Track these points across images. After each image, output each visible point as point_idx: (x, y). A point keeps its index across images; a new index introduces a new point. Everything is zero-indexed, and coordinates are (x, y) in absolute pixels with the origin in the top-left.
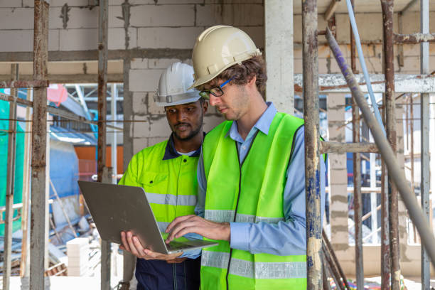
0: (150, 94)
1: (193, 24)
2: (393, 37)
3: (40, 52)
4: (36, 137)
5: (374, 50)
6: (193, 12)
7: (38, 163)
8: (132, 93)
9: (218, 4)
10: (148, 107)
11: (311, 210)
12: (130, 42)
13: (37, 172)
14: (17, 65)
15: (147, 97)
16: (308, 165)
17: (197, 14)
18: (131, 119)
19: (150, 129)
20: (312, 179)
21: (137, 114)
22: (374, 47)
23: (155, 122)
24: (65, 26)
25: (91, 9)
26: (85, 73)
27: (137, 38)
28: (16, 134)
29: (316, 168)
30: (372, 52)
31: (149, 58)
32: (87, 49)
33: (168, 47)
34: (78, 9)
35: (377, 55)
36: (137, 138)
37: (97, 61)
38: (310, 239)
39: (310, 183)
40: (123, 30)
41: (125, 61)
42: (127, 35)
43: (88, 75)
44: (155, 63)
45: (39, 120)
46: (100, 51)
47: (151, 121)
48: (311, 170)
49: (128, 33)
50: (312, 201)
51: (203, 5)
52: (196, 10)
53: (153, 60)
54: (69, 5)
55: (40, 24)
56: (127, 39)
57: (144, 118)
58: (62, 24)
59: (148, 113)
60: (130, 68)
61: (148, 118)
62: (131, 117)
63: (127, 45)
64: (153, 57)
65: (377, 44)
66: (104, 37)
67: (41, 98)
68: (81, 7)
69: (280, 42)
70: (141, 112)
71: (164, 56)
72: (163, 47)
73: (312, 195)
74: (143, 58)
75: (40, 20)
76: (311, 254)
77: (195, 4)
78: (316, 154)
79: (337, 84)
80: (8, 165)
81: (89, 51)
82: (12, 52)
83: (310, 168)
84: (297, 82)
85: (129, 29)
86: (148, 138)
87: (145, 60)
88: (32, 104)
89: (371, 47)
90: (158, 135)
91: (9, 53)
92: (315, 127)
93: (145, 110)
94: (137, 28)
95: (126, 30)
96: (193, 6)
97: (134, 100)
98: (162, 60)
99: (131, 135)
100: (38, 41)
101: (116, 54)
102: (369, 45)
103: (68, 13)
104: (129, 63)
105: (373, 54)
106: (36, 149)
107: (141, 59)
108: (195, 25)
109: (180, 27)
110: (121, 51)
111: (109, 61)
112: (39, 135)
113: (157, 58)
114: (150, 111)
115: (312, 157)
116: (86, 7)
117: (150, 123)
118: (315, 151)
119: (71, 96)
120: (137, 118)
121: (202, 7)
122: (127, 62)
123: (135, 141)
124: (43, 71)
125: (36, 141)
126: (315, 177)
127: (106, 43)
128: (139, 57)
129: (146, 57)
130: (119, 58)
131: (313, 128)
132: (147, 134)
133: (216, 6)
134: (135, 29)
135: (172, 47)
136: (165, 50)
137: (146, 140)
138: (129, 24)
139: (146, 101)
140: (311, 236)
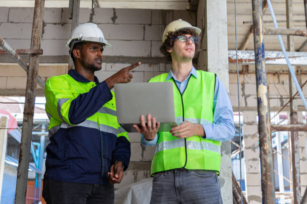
1: (142, 39)
3: (37, 29)
5: (279, 78)
6: (143, 30)
7: (29, 111)
9: (162, 25)
11: (259, 68)
13: (28, 118)
16: (256, 40)
17: (146, 31)
20: (259, 48)
22: (278, 76)
25: (62, 25)
29: (262, 42)
30: (277, 80)
31: (107, 63)
32: (58, 55)
33: (122, 55)
34: (53, 25)
35: (281, 82)
38: (259, 86)
39: (258, 51)
44: (111, 66)
45: (33, 78)
48: (259, 43)
50: (260, 62)
51: (150, 25)
52: (144, 29)
53: (110, 64)
54: (45, 22)
64: (110, 62)
65: (281, 74)
67: (35, 63)
68: (55, 24)
69: (217, 27)
71: (118, 62)
72: (118, 55)
73: (260, 58)
76: (260, 96)
77: (144, 25)
78: (261, 33)
81: (59, 56)
83: (258, 41)
84: (230, 56)
87: (104, 64)
89: (276, 76)
92: (260, 17)
96: (143, 26)
98: (117, 64)
100: (36, 22)
102: (274, 74)
103: (45, 28)
105: (278, 82)
106: (28, 100)
108: (144, 39)
113: (113, 62)
115: (259, 35)
116: (59, 24)
121: (149, 27)
124: (39, 43)
125: (29, 94)
126: (261, 47)
129: (104, 62)
131: (259, 18)
133: (161, 26)
135: (125, 55)
136: (120, 57)
140: (260, 84)
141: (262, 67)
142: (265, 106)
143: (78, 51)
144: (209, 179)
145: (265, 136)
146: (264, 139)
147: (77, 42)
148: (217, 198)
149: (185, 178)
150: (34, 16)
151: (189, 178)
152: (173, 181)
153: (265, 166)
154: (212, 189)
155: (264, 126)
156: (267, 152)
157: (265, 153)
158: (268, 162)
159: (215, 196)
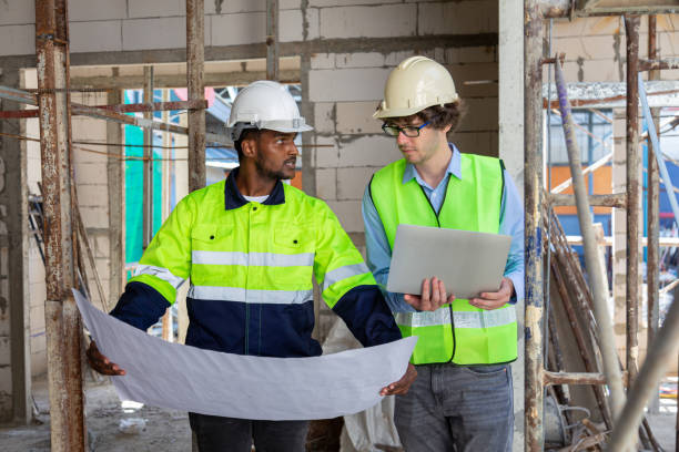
0: (338, 105)
1: (401, 0)
2: (638, 64)
4: (194, 175)
8: (313, 103)
10: (336, 124)
11: (530, 274)
12: (309, 29)
14: (152, 68)
15: (334, 110)
16: (528, 221)
18: (313, 143)
19: (339, 155)
20: (532, 238)
21: (321, 134)
23: (346, 145)
24: (218, 10)
26: (244, 70)
27: (320, 24)
28: (154, 163)
29: (536, 225)
31: (337, 53)
33: (363, 35)
36: (321, 168)
37: (264, 60)
38: (529, 307)
39: (530, 242)
40: (300, 13)
41: (302, 57)
42: (304, 19)
43: (248, 72)
44: (346, 60)
46: (268, 48)
47: (341, 144)
48: (531, 227)
49: (307, 16)
50: (532, 263)
53: (343, 55)
55: (194, 23)
56: (306, 25)
57: (330, 141)
58: (214, 7)
59: (337, 133)
60: (310, 68)
61: (337, 141)
62: (313, 138)
63: (305, 34)
64: (343, 51)
66: (273, 27)
67: (198, 123)
70: (326, 131)
71: (358, 50)
72: (357, 36)
73: (531, 257)
74: (327, 52)
75: (194, 19)
76: (529, 325)
78: (537, 209)
79: (603, 96)
80: (145, 205)
82: (148, 51)
83: (529, 225)
85: (308, 11)
86: (336, 168)
87: (332, 55)
88: (186, 131)
90: (351, 163)
91: (143, 51)
92: (537, 176)
93: (332, 128)
94: (320, 8)
95: (304, 13)
97: (316, 114)
98: (355, 55)
99: (313, 165)
101: (290, 48)
104: (309, 61)
107: (325, 54)
108: (403, 2)
109: (380, 5)
110: (297, 43)
111: (281, 59)
112: (197, 172)
113: (348, 52)
114: (338, 129)
115: (532, 212)
117: (340, 147)
118: (536, 205)
119: (219, 96)
120: (321, 140)
122: (306, 59)
123: (318, 172)
125: (194, 179)
126: (535, 236)
127: (277, 34)
128: (322, 52)
129: (333, 51)
130: (294, 54)
131: (533, 178)
132: (335, 162)
134: (316, 10)
136: (359, 41)
137: (333, 171)
138: (307, 3)
139: (334, 116)
140: (529, 303)
141: (534, 274)
142: (536, 345)
143: (252, 143)
144: (493, 380)
145: (533, 395)
146: (532, 400)
147: (248, 127)
148: (505, 413)
149: (449, 379)
150: (188, 35)
151: (458, 376)
152: (427, 379)
153: (530, 445)
154: (497, 397)
155: (533, 379)
156: (536, 421)
157: (532, 424)
158: (536, 438)
159: (502, 410)
